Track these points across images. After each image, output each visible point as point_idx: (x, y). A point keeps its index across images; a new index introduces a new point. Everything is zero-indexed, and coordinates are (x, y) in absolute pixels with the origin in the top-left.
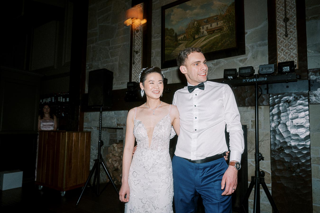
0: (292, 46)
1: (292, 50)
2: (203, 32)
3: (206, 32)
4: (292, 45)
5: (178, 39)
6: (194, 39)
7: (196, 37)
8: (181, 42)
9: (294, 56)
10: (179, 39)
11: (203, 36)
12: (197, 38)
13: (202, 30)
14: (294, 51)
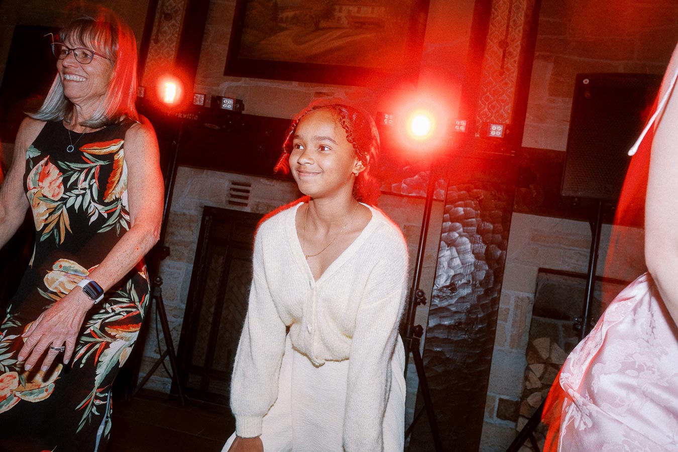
0: (505, 97)
1: (503, 104)
2: (339, 19)
3: (346, 22)
4: (504, 95)
5: (280, 16)
6: (317, 28)
7: (323, 24)
8: (284, 25)
9: (506, 116)
10: (282, 18)
11: (338, 28)
12: (324, 29)
13: (337, 14)
14: (506, 107)
